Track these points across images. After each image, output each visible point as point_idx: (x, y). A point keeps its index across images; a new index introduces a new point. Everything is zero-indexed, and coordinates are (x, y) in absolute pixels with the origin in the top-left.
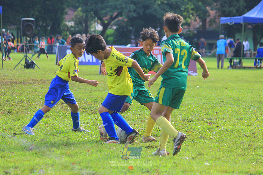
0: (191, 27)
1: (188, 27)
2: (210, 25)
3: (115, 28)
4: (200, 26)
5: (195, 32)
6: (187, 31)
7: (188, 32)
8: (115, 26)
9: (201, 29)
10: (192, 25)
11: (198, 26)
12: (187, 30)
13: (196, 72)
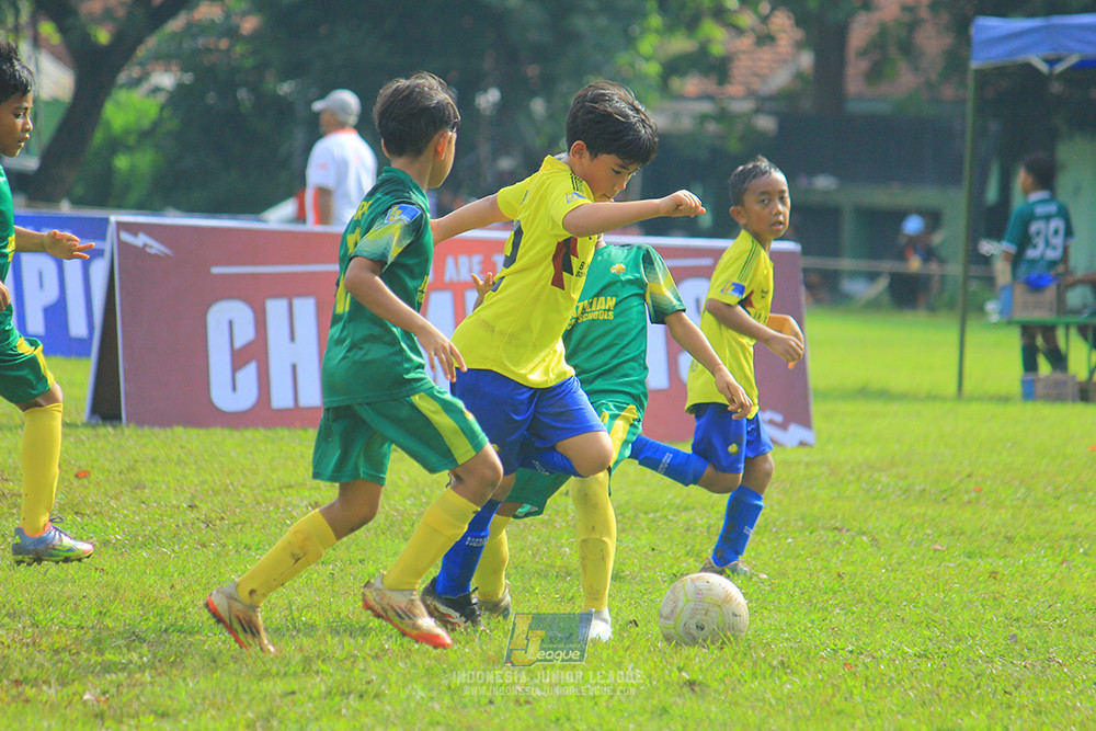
0: (734, 89)
1: (710, 85)
2: (875, 74)
3: (166, 80)
4: (799, 76)
5: (766, 123)
6: (703, 118)
7: (712, 127)
8: (167, 70)
9: (807, 104)
10: (740, 69)
11: (780, 79)
12: (705, 107)
13: (805, 421)
